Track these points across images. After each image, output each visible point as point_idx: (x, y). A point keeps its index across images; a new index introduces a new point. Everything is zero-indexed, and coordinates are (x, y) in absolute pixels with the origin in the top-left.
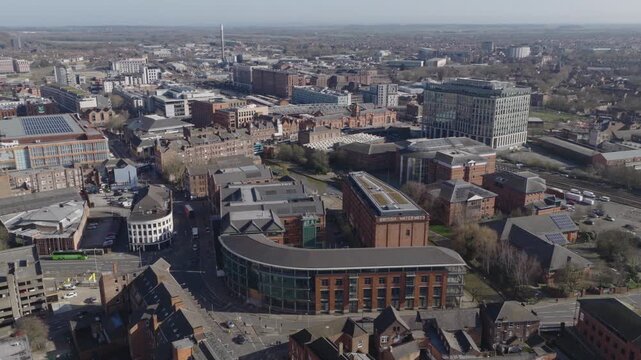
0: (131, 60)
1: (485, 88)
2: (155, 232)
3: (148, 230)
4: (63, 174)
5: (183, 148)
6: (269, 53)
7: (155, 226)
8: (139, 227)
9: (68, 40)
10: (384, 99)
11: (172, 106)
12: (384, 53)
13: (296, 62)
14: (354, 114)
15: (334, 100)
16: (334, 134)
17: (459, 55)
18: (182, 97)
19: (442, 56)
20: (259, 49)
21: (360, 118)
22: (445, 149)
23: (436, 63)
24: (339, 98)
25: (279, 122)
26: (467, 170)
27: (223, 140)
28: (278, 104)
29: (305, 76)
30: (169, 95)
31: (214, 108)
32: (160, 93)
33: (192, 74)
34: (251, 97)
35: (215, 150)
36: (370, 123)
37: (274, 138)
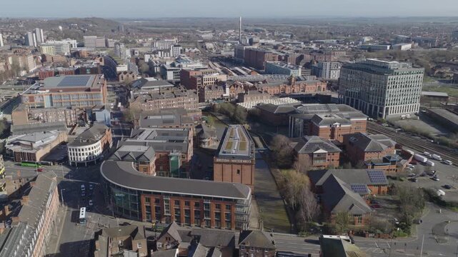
0: (166, 40)
2: (83, 154)
3: (78, 152)
4: (63, 113)
5: (146, 101)
7: (83, 150)
8: (73, 150)
9: (156, 27)
10: (327, 74)
11: (172, 72)
13: (295, 44)
14: (290, 84)
15: (287, 73)
16: (264, 97)
17: (426, 41)
18: (179, 66)
21: (295, 86)
22: (322, 112)
24: (292, 71)
25: (227, 86)
26: (333, 130)
27: (175, 97)
28: (249, 74)
29: (282, 54)
30: (173, 65)
31: (191, 74)
32: (168, 63)
33: (214, 51)
34: (237, 68)
35: (169, 103)
36: (304, 91)
37: (223, 98)
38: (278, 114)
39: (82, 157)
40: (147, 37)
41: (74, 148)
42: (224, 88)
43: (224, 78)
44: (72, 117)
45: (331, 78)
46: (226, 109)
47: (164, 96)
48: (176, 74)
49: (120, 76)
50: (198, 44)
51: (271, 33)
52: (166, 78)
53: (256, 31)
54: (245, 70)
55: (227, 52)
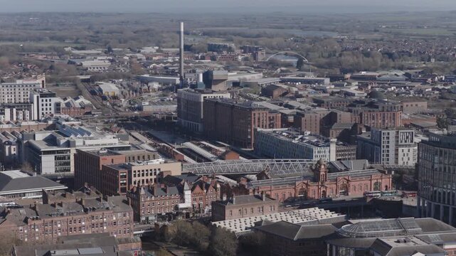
0: (19, 82)
5: (26, 221)
11: (52, 157)
13: (309, 82)
14: (316, 179)
15: (307, 154)
16: (267, 208)
18: (68, 144)
24: (316, 150)
25: (186, 186)
27: (86, 211)
28: (222, 157)
29: (287, 111)
30: (51, 141)
31: (102, 163)
32: (40, 137)
33: (124, 102)
34: (189, 145)
35: (73, 225)
36: (346, 193)
37: (178, 212)
38: (302, 242)
42: (181, 192)
43: (175, 169)
45: (400, 163)
46: (190, 234)
47: (62, 210)
48: (61, 160)
50: (81, 85)
51: (248, 55)
52: (39, 171)
53: (212, 48)
54: (209, 149)
55: (152, 105)
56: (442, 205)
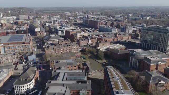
1: (165, 30)
2: (24, 89)
4: (11, 57)
5: (53, 49)
6: (97, 15)
7: (23, 87)
10: (128, 30)
11: (60, 31)
12: (130, 15)
13: (104, 17)
14: (116, 37)
15: (111, 31)
17: (154, 16)
18: (64, 29)
19: (148, 16)
20: (95, 13)
21: (118, 38)
22: (148, 55)
23: (146, 18)
24: (113, 30)
25: (90, 39)
26: (157, 66)
27: (68, 46)
28: (94, 31)
29: (104, 22)
30: (60, 28)
31: (71, 33)
32: (58, 27)
33: (74, 20)
34: (87, 28)
35: (65, 49)
36: (122, 40)
37: (88, 44)
39: (23, 91)
40: (45, 15)
41: (18, 86)
43: (86, 35)
44: (16, 59)
45: (129, 32)
46: (92, 51)
47: (62, 46)
48: (62, 32)
49: (37, 33)
50: (66, 18)
51: (93, 13)
52: (58, 34)
53: (87, 12)
54: (91, 29)
55: (79, 21)
56: (145, 43)
